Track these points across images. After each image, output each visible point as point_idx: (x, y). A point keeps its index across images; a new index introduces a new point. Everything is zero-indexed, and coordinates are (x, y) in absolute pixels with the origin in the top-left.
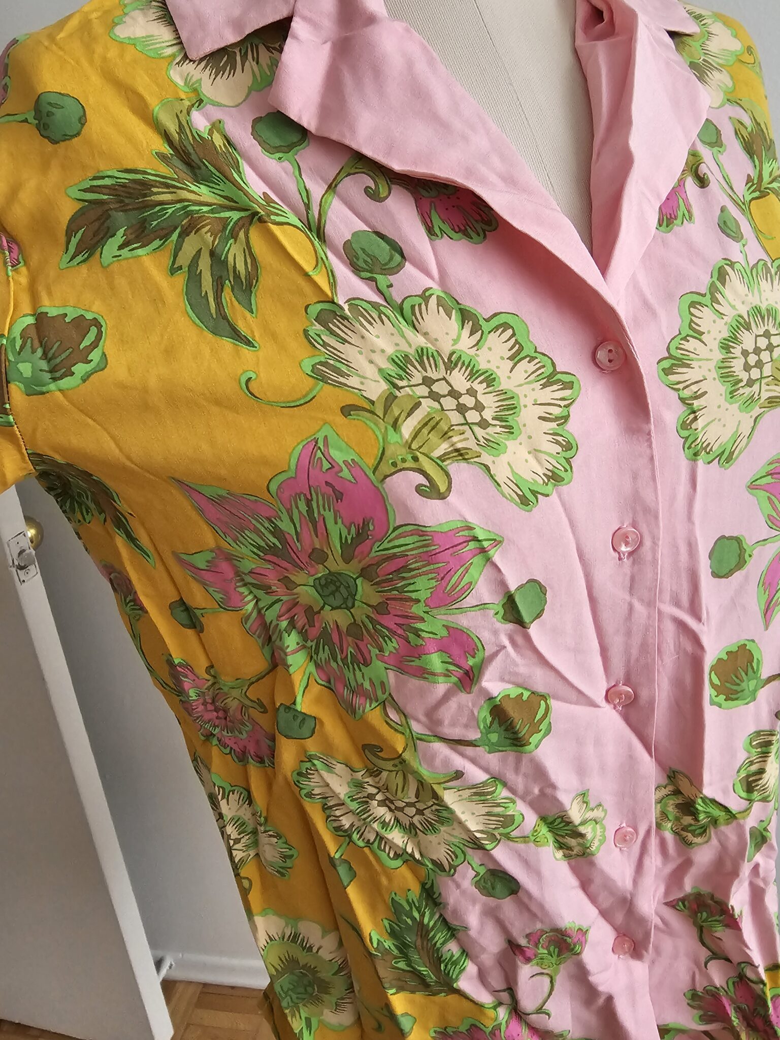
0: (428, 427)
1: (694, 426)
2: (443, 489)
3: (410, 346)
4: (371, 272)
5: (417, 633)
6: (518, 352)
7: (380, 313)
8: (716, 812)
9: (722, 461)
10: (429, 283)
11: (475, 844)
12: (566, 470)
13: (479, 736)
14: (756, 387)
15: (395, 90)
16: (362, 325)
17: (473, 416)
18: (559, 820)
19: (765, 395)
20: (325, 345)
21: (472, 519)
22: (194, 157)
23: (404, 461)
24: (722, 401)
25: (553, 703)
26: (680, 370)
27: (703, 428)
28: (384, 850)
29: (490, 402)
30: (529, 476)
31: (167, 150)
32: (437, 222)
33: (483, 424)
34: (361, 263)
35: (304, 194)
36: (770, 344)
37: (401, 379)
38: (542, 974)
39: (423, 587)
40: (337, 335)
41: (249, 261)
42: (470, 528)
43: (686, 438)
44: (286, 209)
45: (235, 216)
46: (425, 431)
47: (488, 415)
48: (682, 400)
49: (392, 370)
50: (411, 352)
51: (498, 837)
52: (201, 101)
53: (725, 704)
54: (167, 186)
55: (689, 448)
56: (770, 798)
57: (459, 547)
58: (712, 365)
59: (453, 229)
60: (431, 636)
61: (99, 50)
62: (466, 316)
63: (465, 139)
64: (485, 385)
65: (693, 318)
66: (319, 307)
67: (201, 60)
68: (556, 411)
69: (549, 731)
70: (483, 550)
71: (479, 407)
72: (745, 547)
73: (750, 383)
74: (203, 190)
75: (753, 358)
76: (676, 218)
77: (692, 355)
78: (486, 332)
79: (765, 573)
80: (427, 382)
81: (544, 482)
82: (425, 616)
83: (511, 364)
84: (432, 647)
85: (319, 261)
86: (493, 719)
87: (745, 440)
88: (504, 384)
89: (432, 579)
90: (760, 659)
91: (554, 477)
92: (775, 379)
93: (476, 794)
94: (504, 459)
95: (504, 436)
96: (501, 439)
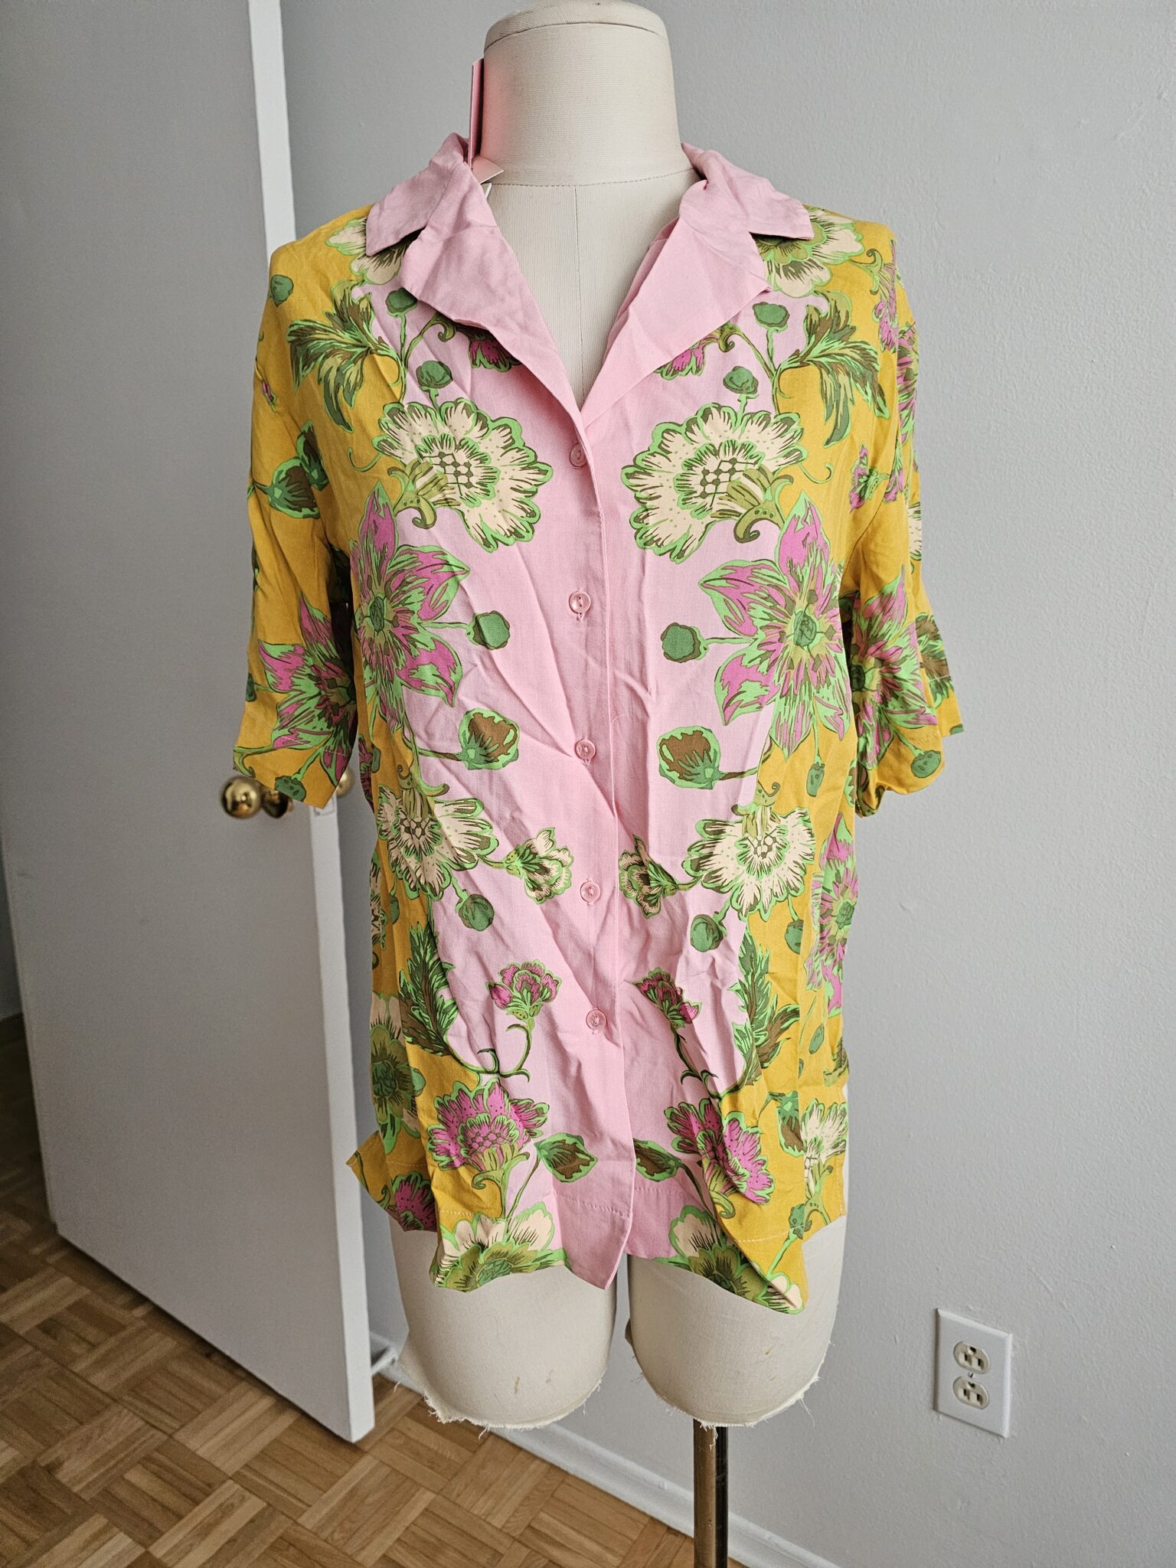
0: (433, 483)
1: (645, 521)
2: (429, 522)
3: (438, 432)
4: (429, 386)
5: (414, 642)
6: (510, 445)
7: (426, 411)
8: (665, 882)
9: (673, 556)
10: (462, 394)
11: (458, 865)
12: (528, 531)
13: (461, 750)
14: (709, 499)
15: (469, 268)
16: (412, 417)
17: (463, 479)
18: (528, 851)
19: (716, 507)
20: (389, 429)
21: (446, 548)
22: (346, 315)
23: (412, 502)
24: (674, 505)
25: (521, 734)
26: (641, 476)
27: (655, 525)
28: (408, 881)
29: (478, 473)
30: (494, 527)
31: (333, 311)
32: (479, 356)
33: (469, 485)
34: (424, 381)
35: (403, 338)
36: (733, 468)
37: (426, 451)
38: (518, 1026)
39: (415, 599)
40: (397, 423)
41: (359, 377)
42: (444, 554)
43: (639, 530)
44: (391, 346)
45: (359, 350)
46: (431, 485)
47: (474, 480)
48: (638, 499)
49: (422, 445)
50: (438, 437)
51: (476, 858)
52: (363, 281)
53: (678, 781)
54: (325, 331)
55: (641, 538)
56: (725, 889)
57: (436, 567)
58: (671, 477)
59: (489, 362)
60: (423, 647)
61: (314, 250)
62: (480, 417)
63: (503, 300)
64: (478, 462)
65: (664, 441)
66: (392, 406)
67: (374, 256)
68: (526, 487)
69: (516, 757)
70: (453, 575)
71: (469, 474)
72: (699, 638)
73: (704, 495)
74: (347, 335)
75: (710, 478)
76: (682, 370)
77: (655, 467)
78: (490, 429)
79: (722, 669)
80: (441, 455)
81: (506, 534)
82: (418, 627)
83: (503, 451)
84: (425, 660)
85: (400, 378)
86: (471, 735)
87: (696, 543)
88: (493, 463)
89: (421, 592)
90: (718, 750)
91: (516, 533)
92: (729, 495)
93: (459, 811)
94: (476, 510)
95: (481, 496)
96: (478, 497)
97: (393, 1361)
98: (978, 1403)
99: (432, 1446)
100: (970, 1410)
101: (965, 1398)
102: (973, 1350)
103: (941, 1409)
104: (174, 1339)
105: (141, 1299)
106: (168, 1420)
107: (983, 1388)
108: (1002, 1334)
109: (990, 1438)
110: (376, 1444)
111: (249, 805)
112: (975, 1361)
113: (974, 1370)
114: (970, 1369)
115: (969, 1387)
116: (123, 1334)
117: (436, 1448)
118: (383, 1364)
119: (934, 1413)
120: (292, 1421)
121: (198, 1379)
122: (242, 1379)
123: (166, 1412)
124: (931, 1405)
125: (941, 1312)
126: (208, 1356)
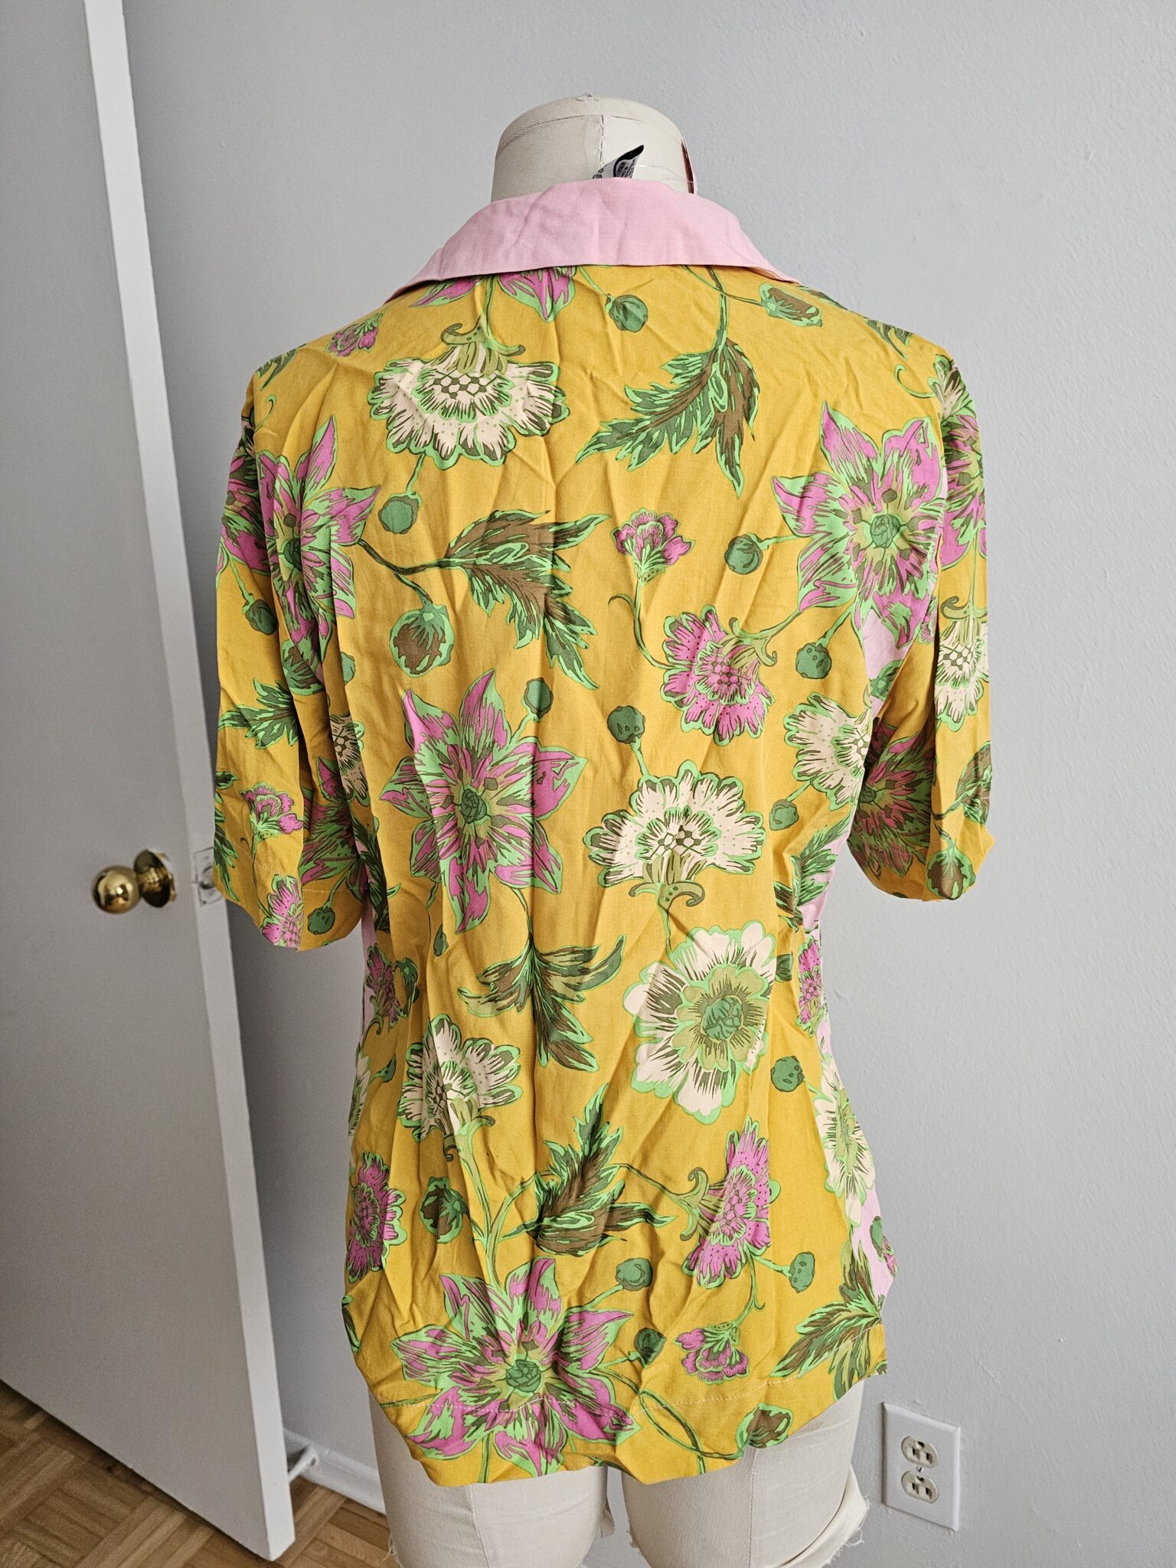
97: (313, 1462)
98: (927, 1497)
99: (358, 1556)
100: (919, 1503)
101: (914, 1492)
102: (921, 1444)
103: (888, 1504)
104: (71, 1452)
105: (33, 1409)
106: (67, 1552)
107: (932, 1482)
108: (951, 1428)
109: (940, 1530)
110: (297, 1558)
111: (126, 899)
112: (923, 1455)
113: (922, 1464)
114: (918, 1463)
115: (918, 1482)
116: (14, 1451)
117: (363, 1558)
118: (301, 1467)
119: (882, 1506)
120: (205, 1540)
121: (97, 1497)
122: (150, 1494)
123: (64, 1543)
124: (879, 1499)
125: (886, 1406)
126: (109, 1470)
